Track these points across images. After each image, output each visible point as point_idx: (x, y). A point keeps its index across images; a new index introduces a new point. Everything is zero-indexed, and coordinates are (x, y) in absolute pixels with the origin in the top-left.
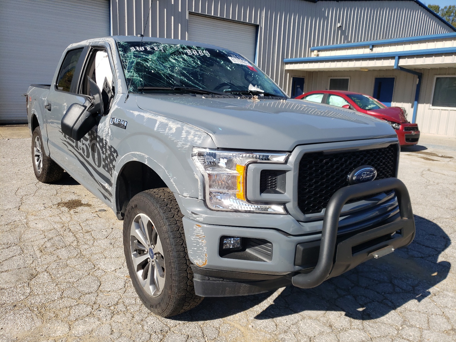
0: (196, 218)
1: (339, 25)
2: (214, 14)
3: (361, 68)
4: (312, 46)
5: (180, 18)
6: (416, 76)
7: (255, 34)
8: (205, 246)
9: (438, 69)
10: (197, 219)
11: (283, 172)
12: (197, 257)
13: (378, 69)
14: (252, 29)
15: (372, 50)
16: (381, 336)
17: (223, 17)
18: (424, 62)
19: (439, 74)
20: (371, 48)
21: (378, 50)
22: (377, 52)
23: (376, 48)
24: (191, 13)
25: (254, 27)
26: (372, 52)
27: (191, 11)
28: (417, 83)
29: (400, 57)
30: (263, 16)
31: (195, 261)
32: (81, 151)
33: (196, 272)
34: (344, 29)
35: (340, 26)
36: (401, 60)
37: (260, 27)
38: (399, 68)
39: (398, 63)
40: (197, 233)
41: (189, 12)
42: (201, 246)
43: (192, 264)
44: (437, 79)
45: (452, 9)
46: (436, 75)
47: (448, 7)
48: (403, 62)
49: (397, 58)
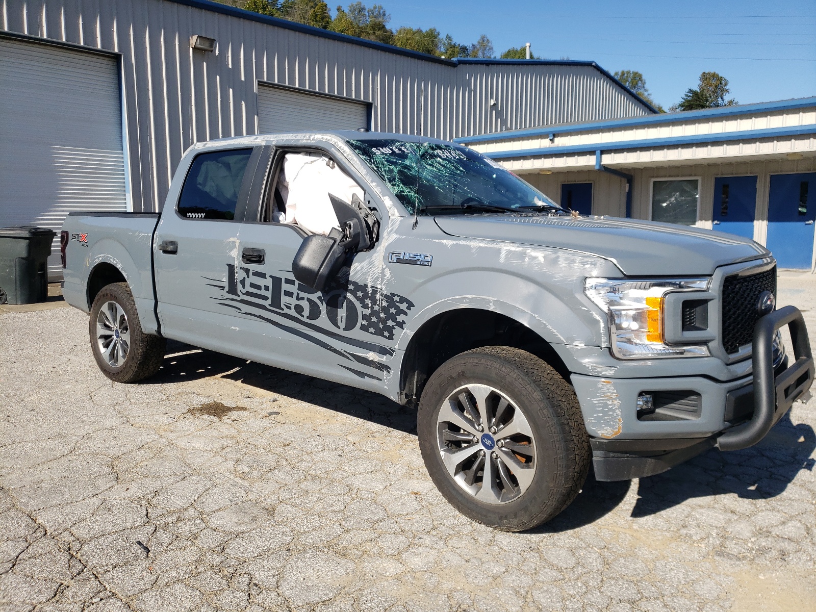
0: (601, 372)
1: (492, 102)
2: (299, 86)
3: (542, 170)
4: (454, 137)
5: (243, 92)
6: (624, 180)
7: (365, 119)
8: (619, 408)
9: (654, 168)
10: (604, 373)
11: (704, 302)
12: (603, 426)
13: (566, 171)
14: (361, 110)
15: (552, 141)
16: (799, 514)
17: (314, 90)
18: (639, 159)
19: (657, 177)
20: (552, 138)
21: (562, 142)
22: (560, 145)
23: (559, 138)
24: (261, 84)
25: (363, 106)
26: (553, 145)
27: (262, 80)
28: (627, 189)
29: (603, 152)
30: (377, 89)
31: (599, 432)
32: (293, 312)
33: (597, 449)
34: (499, 109)
35: (494, 104)
36: (604, 156)
37: (375, 106)
38: (603, 169)
39: (601, 161)
40: (604, 393)
41: (258, 81)
42: (611, 410)
43: (593, 437)
44: (655, 183)
45: (626, 75)
46: (653, 177)
47: (620, 74)
48: (608, 160)
49: (598, 152)
